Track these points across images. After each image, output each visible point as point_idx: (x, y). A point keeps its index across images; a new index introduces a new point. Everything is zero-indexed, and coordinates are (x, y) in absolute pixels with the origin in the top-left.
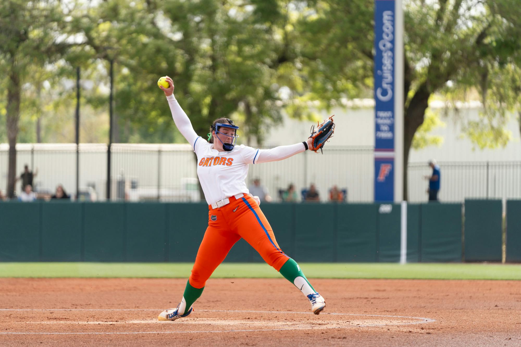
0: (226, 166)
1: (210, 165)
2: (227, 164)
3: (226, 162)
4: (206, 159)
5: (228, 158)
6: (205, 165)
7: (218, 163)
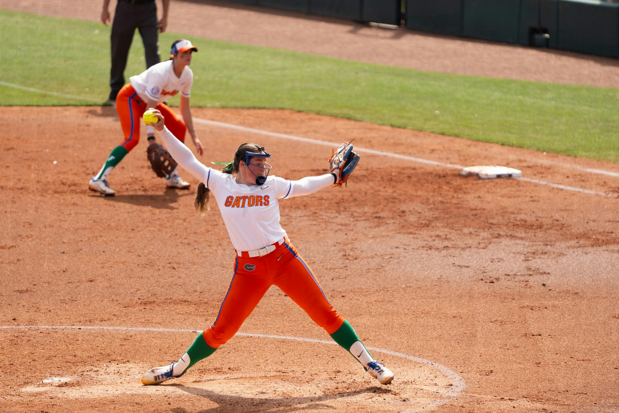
0: (264, 206)
1: (243, 206)
2: (265, 205)
3: (263, 201)
4: (235, 198)
5: (263, 196)
6: (236, 206)
7: (253, 203)
